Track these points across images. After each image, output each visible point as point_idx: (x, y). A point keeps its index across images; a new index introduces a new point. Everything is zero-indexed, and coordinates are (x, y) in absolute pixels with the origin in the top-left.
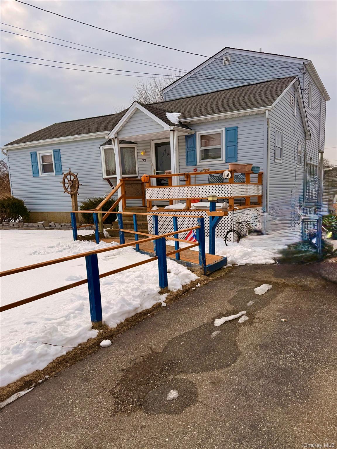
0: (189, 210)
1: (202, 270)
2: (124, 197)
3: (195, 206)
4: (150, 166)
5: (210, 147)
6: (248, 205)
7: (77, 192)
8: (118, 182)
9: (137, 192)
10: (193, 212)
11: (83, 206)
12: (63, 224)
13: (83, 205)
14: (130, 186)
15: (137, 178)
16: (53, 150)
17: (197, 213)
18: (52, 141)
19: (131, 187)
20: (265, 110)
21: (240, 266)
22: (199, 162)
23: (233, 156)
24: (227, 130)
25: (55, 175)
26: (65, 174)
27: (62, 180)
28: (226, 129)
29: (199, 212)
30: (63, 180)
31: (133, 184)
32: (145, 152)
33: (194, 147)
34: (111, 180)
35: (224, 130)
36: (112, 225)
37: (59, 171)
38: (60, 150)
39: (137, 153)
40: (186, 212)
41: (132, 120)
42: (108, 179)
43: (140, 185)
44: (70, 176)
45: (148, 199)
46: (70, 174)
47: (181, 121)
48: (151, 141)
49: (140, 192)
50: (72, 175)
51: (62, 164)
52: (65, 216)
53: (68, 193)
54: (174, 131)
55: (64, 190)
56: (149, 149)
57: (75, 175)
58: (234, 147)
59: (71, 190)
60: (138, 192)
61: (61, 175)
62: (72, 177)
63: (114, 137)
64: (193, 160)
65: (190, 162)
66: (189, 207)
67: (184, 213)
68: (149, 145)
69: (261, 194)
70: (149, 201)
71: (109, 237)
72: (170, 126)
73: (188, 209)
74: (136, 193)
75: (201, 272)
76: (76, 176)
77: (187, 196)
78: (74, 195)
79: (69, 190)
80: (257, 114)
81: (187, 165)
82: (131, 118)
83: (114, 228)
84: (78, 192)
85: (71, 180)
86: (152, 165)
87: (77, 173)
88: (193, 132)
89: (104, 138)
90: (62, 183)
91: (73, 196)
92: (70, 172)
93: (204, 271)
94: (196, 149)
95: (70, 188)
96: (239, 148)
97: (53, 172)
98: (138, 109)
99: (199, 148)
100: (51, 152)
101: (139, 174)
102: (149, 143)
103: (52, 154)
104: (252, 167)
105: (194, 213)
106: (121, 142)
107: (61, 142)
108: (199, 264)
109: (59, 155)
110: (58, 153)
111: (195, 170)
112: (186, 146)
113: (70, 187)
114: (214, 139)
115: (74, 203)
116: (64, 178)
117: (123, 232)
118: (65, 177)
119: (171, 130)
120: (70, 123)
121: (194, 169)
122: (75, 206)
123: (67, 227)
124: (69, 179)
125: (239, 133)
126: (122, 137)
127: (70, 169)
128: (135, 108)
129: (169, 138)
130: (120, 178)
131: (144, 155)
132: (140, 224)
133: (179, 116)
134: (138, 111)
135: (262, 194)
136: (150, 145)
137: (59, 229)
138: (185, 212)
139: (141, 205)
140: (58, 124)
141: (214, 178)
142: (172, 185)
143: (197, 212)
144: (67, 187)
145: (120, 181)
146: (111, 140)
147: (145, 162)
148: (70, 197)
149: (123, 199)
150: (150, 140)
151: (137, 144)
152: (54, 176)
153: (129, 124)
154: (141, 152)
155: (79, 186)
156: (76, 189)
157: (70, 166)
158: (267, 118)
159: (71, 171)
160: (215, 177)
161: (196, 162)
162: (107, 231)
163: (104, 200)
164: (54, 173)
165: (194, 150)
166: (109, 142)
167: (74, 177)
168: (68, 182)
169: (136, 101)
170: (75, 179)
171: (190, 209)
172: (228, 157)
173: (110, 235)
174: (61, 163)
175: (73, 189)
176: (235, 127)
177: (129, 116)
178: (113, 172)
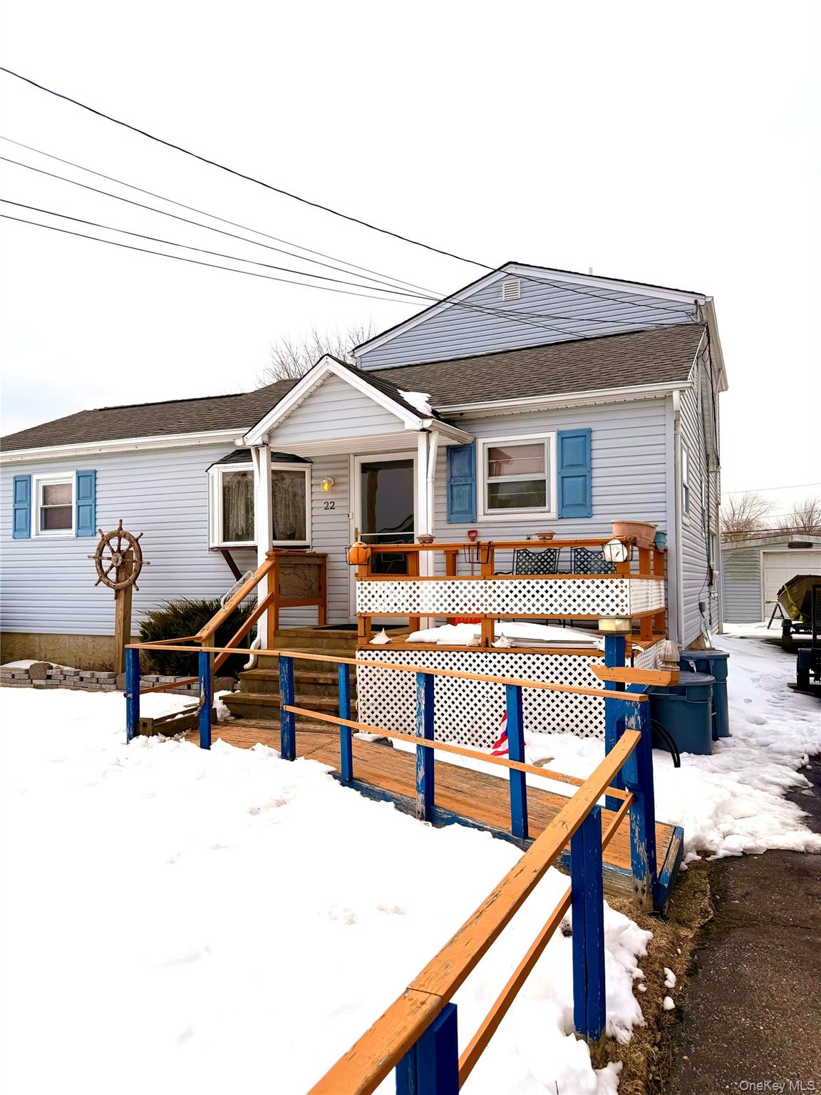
0: (490, 649)
1: (644, 898)
2: (275, 601)
3: (508, 638)
4: (346, 518)
5: (501, 477)
6: (647, 636)
7: (134, 583)
8: (262, 558)
9: (307, 588)
10: (501, 655)
11: (151, 623)
12: (87, 674)
13: (152, 621)
14: (293, 571)
15: (308, 551)
16: (77, 473)
17: (516, 658)
18: (76, 450)
19: (294, 573)
20: (671, 391)
21: (726, 858)
22: (485, 514)
23: (581, 502)
24: (562, 437)
25: (74, 535)
26: (105, 534)
27: (94, 551)
28: (558, 434)
29: (521, 655)
30: (98, 549)
31: (297, 566)
32: (334, 484)
33: (471, 476)
34: (232, 554)
35: (553, 437)
36: (235, 681)
37: (88, 526)
38: (96, 471)
39: (312, 485)
40: (479, 654)
41: (313, 401)
42: (227, 552)
43: (317, 568)
44: (120, 540)
45: (361, 611)
46: (120, 534)
47: (439, 411)
48: (352, 457)
49: (315, 587)
50: (125, 537)
51: (97, 508)
52: (90, 645)
53: (108, 584)
54: (431, 432)
55: (97, 577)
56: (346, 476)
57: (133, 537)
58: (582, 479)
59: (117, 578)
60: (310, 588)
61: (92, 538)
62: (125, 544)
63: (259, 442)
64: (467, 508)
65: (458, 512)
66: (490, 640)
67: (474, 656)
68: (346, 468)
69: (663, 605)
70: (365, 618)
71: (229, 718)
72: (421, 420)
73: (486, 644)
74: (305, 590)
75: (641, 903)
76: (137, 540)
77: (484, 607)
78: (125, 592)
79: (112, 576)
80: (645, 400)
81: (450, 521)
82: (311, 396)
83: (242, 690)
84: (136, 582)
85: (119, 550)
86: (351, 517)
87: (139, 534)
88: (469, 440)
89: (232, 444)
90: (94, 557)
91: (122, 593)
92: (121, 529)
93: (651, 903)
94: (475, 480)
95: (115, 571)
96: (595, 482)
97: (71, 527)
98: (333, 375)
99: (482, 480)
100: (71, 477)
101: (312, 539)
102: (346, 461)
103: (74, 482)
104: (657, 533)
105: (507, 657)
106: (276, 457)
107: (101, 452)
108: (631, 868)
109: (91, 486)
110: (91, 481)
111: (474, 535)
112: (449, 471)
113: (114, 569)
114: (510, 458)
115: (121, 613)
116: (100, 544)
117: (292, 714)
118: (106, 541)
119: (424, 430)
120: (123, 410)
121: (469, 532)
122: (124, 620)
123: (98, 682)
124: (115, 549)
125: (595, 445)
126: (280, 445)
127: (121, 521)
128: (324, 371)
129: (416, 449)
130: (267, 549)
131: (331, 491)
132: (326, 682)
133: (427, 399)
134: (333, 380)
135: (666, 604)
136: (348, 468)
137: (75, 687)
138: (476, 655)
139: (315, 622)
140: (93, 411)
141: (530, 558)
142: (418, 574)
143: (516, 654)
144: (105, 569)
145: (267, 557)
146: (249, 450)
147: (331, 508)
148: (114, 596)
149: (272, 607)
150: (349, 454)
151: (312, 462)
152: (73, 539)
153: (304, 411)
154: (324, 484)
155: (142, 567)
156: (133, 576)
157: (119, 515)
158: (675, 409)
159: (123, 527)
160: (531, 555)
161: (474, 513)
162: (225, 700)
163: (221, 610)
164: (73, 531)
165: (471, 484)
166: (243, 454)
167: (131, 542)
168: (110, 555)
169: (328, 355)
170: (132, 549)
171: (492, 647)
172: (565, 505)
173: (232, 715)
174: (95, 506)
175: (122, 576)
176: (586, 429)
177: (307, 391)
178: (240, 534)
